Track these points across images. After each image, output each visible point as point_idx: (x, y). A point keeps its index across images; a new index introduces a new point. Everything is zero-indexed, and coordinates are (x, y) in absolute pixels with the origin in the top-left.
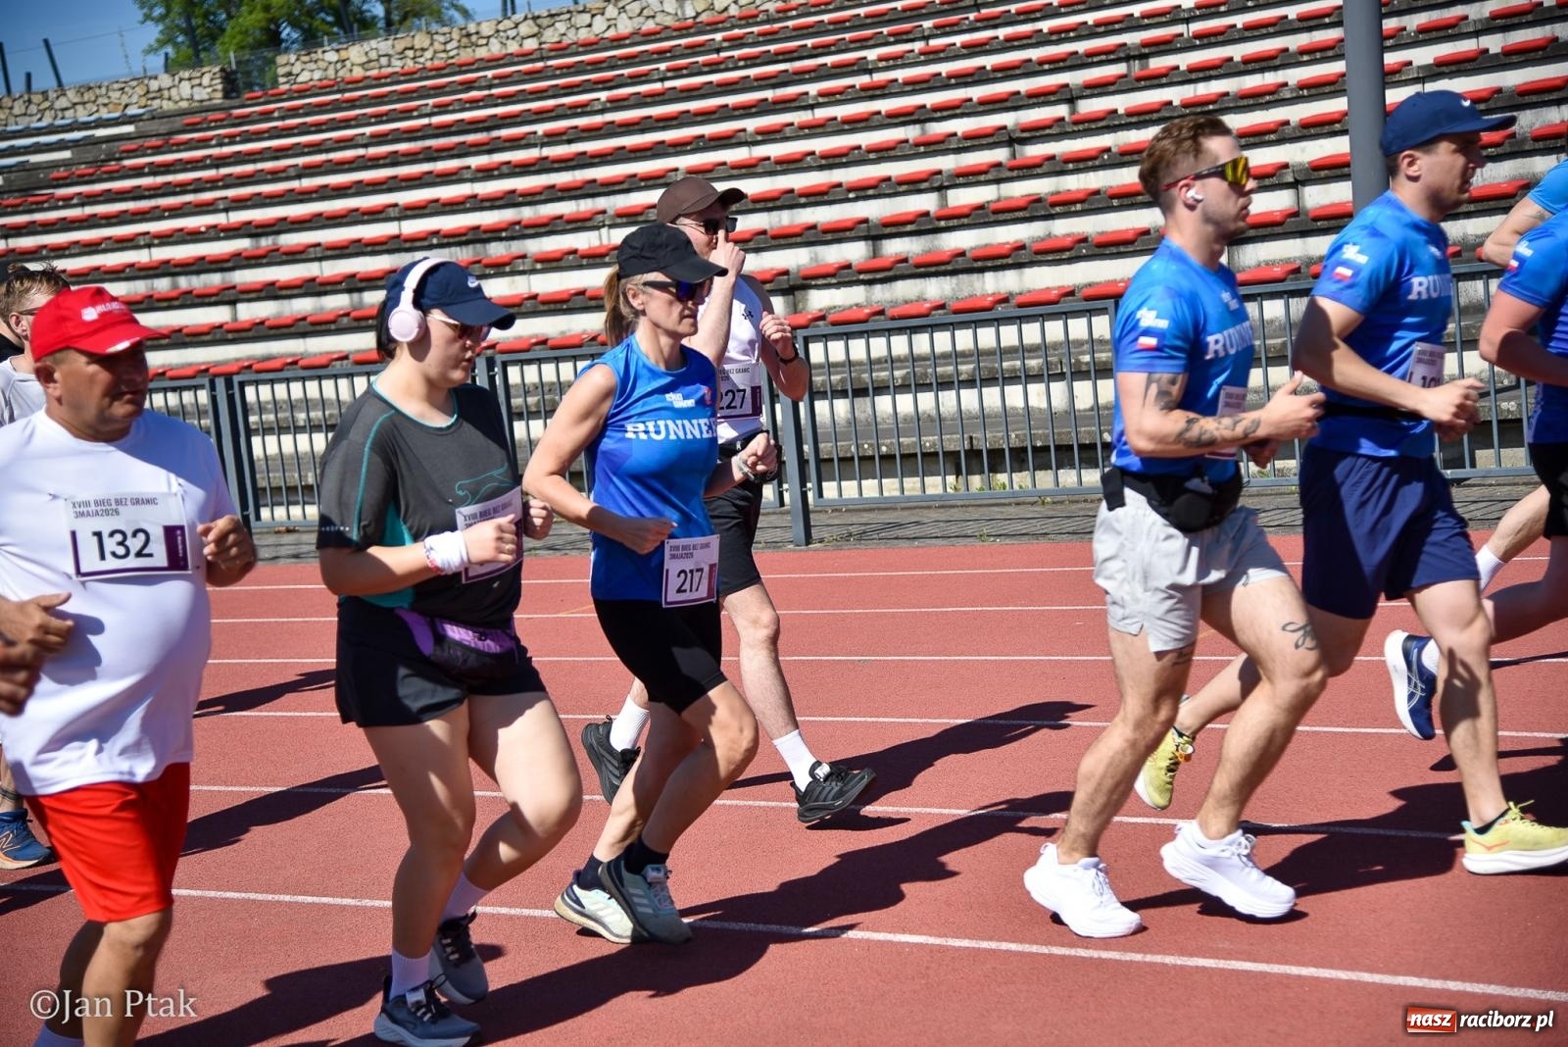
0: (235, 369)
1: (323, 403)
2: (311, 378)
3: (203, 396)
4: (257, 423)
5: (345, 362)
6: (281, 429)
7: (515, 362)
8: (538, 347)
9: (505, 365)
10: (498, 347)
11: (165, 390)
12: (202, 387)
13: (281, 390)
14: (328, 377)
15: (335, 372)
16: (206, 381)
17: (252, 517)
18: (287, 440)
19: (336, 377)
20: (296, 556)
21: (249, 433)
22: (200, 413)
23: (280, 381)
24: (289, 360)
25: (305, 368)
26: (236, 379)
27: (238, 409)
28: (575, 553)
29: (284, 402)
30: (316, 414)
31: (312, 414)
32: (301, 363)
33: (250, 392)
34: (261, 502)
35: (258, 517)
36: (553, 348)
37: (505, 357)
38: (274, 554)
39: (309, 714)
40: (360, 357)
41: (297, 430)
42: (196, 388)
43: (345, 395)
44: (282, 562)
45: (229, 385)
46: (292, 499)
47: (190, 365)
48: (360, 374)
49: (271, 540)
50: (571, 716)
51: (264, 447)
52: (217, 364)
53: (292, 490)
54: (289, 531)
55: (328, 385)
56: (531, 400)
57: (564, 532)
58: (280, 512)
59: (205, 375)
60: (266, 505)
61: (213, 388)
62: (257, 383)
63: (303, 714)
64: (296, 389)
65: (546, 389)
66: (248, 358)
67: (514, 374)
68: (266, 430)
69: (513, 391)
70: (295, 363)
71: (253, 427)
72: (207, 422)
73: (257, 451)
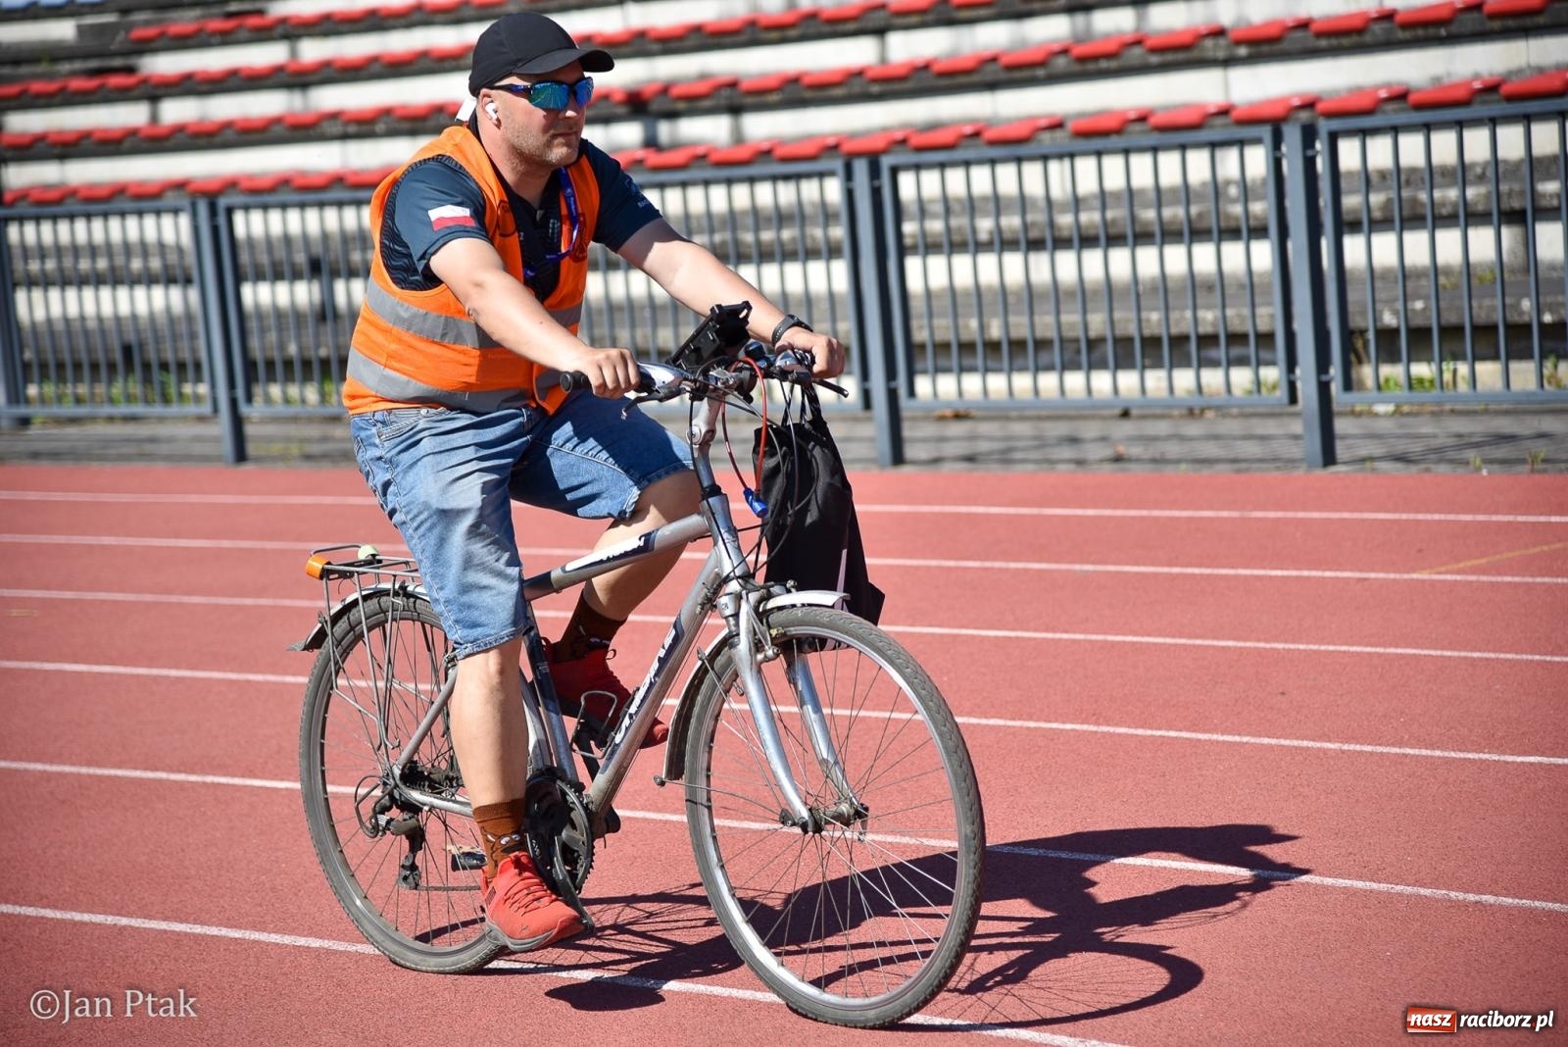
0: (879, 143)
1: (1023, 202)
2: (1005, 160)
3: (833, 190)
4: (913, 236)
5: (1059, 134)
6: (954, 245)
7: (1350, 133)
8: (1390, 107)
9: (1333, 138)
10: (1320, 107)
11: (774, 178)
12: (832, 174)
13: (955, 179)
14: (1032, 158)
15: (1045, 151)
16: (838, 165)
17: (902, 391)
18: (962, 262)
19: (1045, 158)
20: (970, 459)
21: (903, 252)
22: (828, 216)
23: (954, 164)
24: (968, 130)
25: (993, 143)
26: (886, 162)
27: (886, 209)
28: (1443, 468)
29: (959, 200)
30: (1012, 222)
31: (1005, 221)
32: (989, 134)
33: (906, 181)
34: (919, 366)
35: (912, 393)
36: (1420, 107)
37: (1336, 124)
38: (934, 454)
39: (992, 722)
40: (1085, 124)
41: (980, 247)
42: (821, 175)
43: (1059, 190)
44: (947, 468)
45: (875, 172)
46: (966, 362)
47: (810, 138)
48: (1085, 153)
49: (930, 430)
50: (1438, 753)
51: (924, 274)
52: (852, 136)
53: (967, 348)
54: (958, 417)
55: (1032, 171)
56: (1377, 199)
57: (1424, 430)
58: (947, 384)
59: (838, 155)
60: (924, 372)
61: (849, 175)
62: (918, 168)
63: (984, 721)
64: (981, 177)
65: (1403, 178)
66: (903, 126)
67: (1349, 153)
68: (930, 247)
69: (1344, 184)
70: (976, 134)
71: (908, 241)
72: (839, 232)
73: (915, 283)
